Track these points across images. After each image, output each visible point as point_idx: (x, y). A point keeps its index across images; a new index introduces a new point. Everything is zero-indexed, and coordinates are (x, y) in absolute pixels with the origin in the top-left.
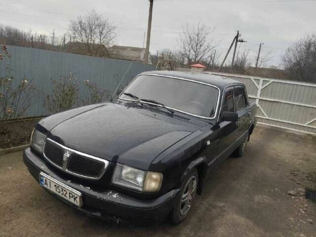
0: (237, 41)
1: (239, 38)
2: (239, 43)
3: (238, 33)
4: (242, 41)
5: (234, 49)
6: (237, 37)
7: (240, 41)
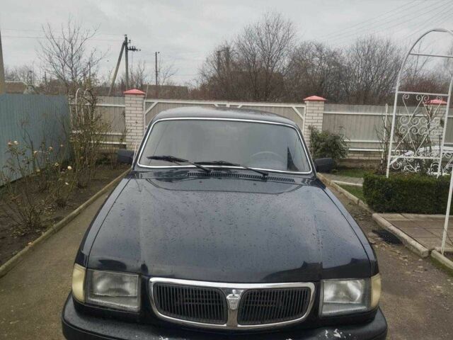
0: (127, 49)
1: (129, 46)
2: (130, 52)
3: (126, 38)
4: (134, 49)
5: (125, 61)
6: (125, 44)
7: (130, 49)
